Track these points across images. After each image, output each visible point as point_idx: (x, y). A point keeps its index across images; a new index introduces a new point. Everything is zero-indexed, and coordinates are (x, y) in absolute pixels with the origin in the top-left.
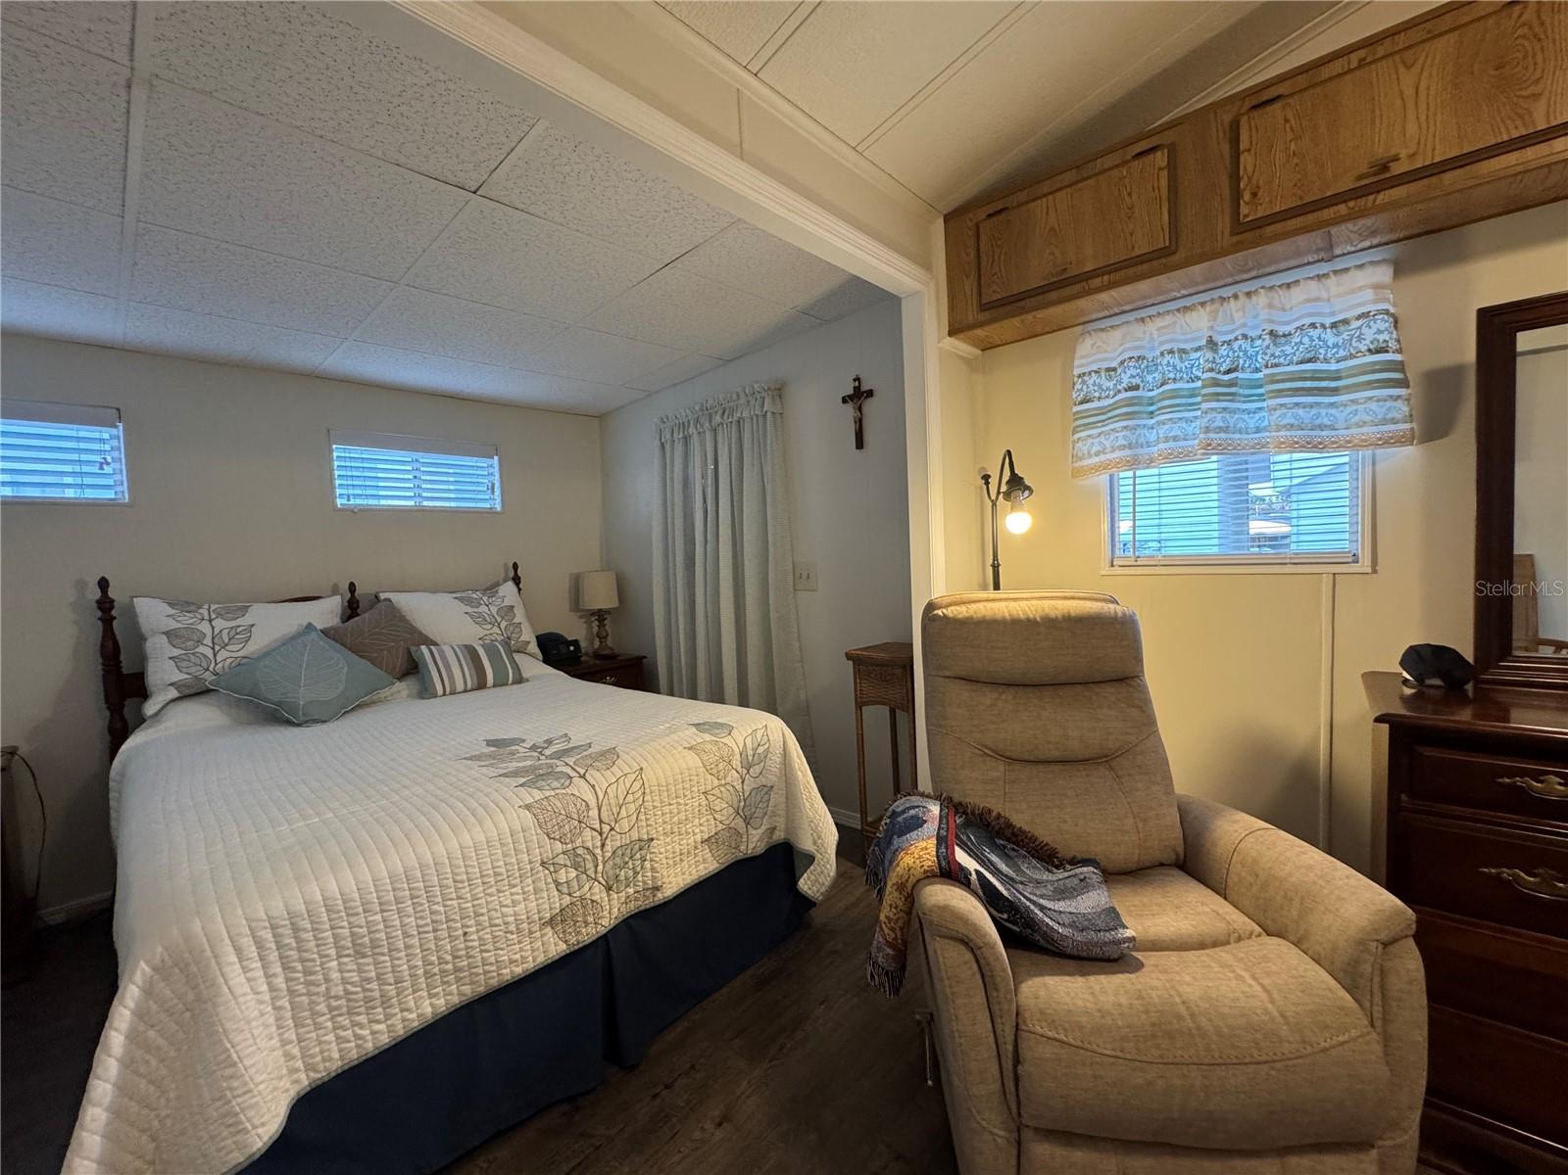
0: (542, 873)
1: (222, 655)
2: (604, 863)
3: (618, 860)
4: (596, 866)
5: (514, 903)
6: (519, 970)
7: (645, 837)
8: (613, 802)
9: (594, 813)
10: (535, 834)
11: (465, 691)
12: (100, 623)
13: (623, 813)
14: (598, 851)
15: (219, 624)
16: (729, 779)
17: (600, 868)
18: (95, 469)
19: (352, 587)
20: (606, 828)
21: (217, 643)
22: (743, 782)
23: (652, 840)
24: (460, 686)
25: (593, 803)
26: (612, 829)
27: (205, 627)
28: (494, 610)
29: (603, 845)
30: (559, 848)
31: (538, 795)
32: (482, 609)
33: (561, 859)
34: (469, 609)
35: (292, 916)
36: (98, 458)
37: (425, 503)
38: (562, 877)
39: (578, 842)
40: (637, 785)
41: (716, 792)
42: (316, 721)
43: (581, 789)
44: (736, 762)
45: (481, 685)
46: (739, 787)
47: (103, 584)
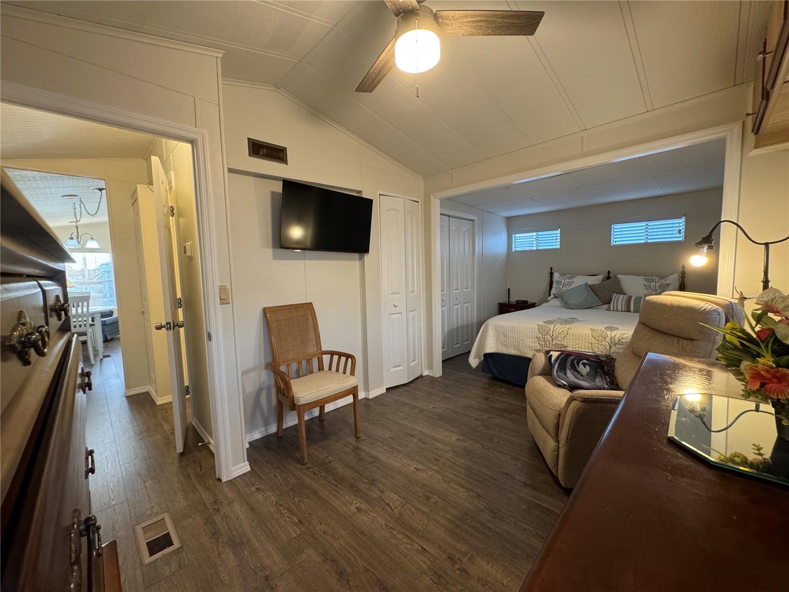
0: (536, 339)
1: (564, 288)
2: (552, 345)
3: (556, 347)
4: (550, 345)
5: (529, 342)
6: (529, 356)
7: (565, 345)
8: (557, 332)
9: (551, 332)
10: (536, 331)
11: (622, 311)
12: (550, 278)
13: (560, 336)
14: (551, 342)
15: (567, 280)
16: (603, 343)
17: (551, 346)
18: (554, 241)
19: (609, 272)
20: (554, 337)
21: (564, 286)
22: (610, 348)
23: (567, 347)
24: (620, 309)
25: (552, 330)
26: (555, 338)
27: (563, 281)
28: (658, 284)
29: (552, 341)
30: (541, 336)
31: (543, 324)
32: (654, 284)
33: (541, 339)
34: (646, 283)
35: (497, 325)
36: (555, 238)
37: (649, 241)
38: (541, 342)
39: (546, 337)
40: (567, 331)
41: (597, 345)
42: (570, 308)
43: (551, 327)
44: (608, 339)
45: (628, 310)
46: (608, 348)
47: (551, 269)
